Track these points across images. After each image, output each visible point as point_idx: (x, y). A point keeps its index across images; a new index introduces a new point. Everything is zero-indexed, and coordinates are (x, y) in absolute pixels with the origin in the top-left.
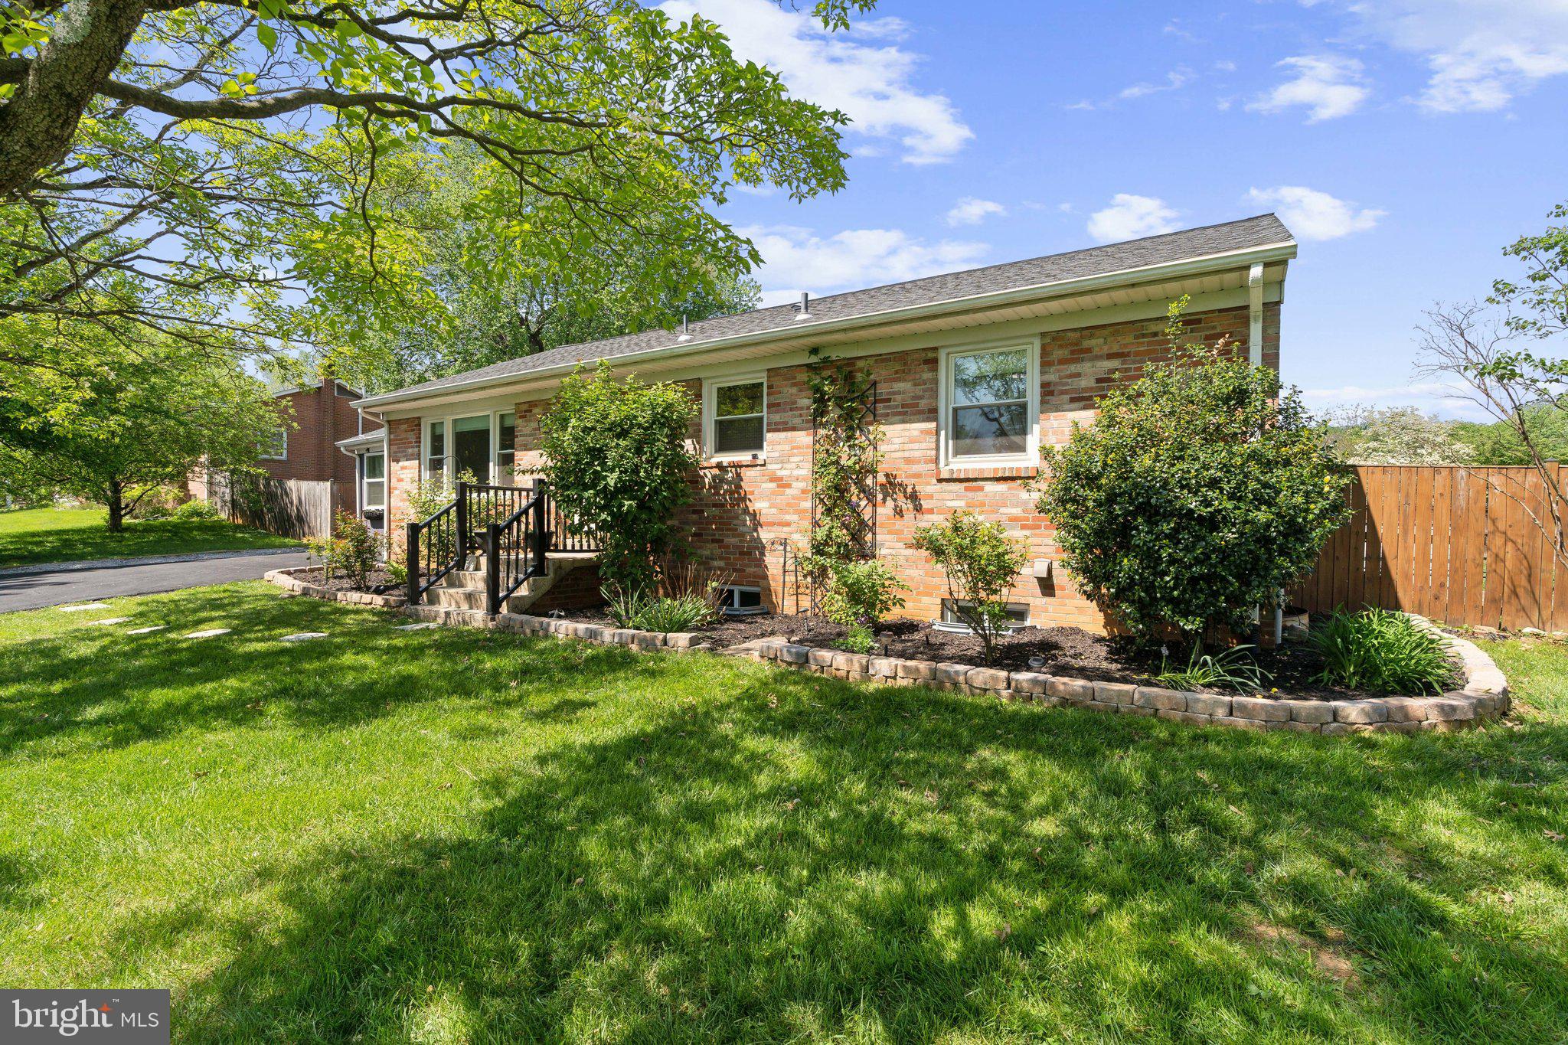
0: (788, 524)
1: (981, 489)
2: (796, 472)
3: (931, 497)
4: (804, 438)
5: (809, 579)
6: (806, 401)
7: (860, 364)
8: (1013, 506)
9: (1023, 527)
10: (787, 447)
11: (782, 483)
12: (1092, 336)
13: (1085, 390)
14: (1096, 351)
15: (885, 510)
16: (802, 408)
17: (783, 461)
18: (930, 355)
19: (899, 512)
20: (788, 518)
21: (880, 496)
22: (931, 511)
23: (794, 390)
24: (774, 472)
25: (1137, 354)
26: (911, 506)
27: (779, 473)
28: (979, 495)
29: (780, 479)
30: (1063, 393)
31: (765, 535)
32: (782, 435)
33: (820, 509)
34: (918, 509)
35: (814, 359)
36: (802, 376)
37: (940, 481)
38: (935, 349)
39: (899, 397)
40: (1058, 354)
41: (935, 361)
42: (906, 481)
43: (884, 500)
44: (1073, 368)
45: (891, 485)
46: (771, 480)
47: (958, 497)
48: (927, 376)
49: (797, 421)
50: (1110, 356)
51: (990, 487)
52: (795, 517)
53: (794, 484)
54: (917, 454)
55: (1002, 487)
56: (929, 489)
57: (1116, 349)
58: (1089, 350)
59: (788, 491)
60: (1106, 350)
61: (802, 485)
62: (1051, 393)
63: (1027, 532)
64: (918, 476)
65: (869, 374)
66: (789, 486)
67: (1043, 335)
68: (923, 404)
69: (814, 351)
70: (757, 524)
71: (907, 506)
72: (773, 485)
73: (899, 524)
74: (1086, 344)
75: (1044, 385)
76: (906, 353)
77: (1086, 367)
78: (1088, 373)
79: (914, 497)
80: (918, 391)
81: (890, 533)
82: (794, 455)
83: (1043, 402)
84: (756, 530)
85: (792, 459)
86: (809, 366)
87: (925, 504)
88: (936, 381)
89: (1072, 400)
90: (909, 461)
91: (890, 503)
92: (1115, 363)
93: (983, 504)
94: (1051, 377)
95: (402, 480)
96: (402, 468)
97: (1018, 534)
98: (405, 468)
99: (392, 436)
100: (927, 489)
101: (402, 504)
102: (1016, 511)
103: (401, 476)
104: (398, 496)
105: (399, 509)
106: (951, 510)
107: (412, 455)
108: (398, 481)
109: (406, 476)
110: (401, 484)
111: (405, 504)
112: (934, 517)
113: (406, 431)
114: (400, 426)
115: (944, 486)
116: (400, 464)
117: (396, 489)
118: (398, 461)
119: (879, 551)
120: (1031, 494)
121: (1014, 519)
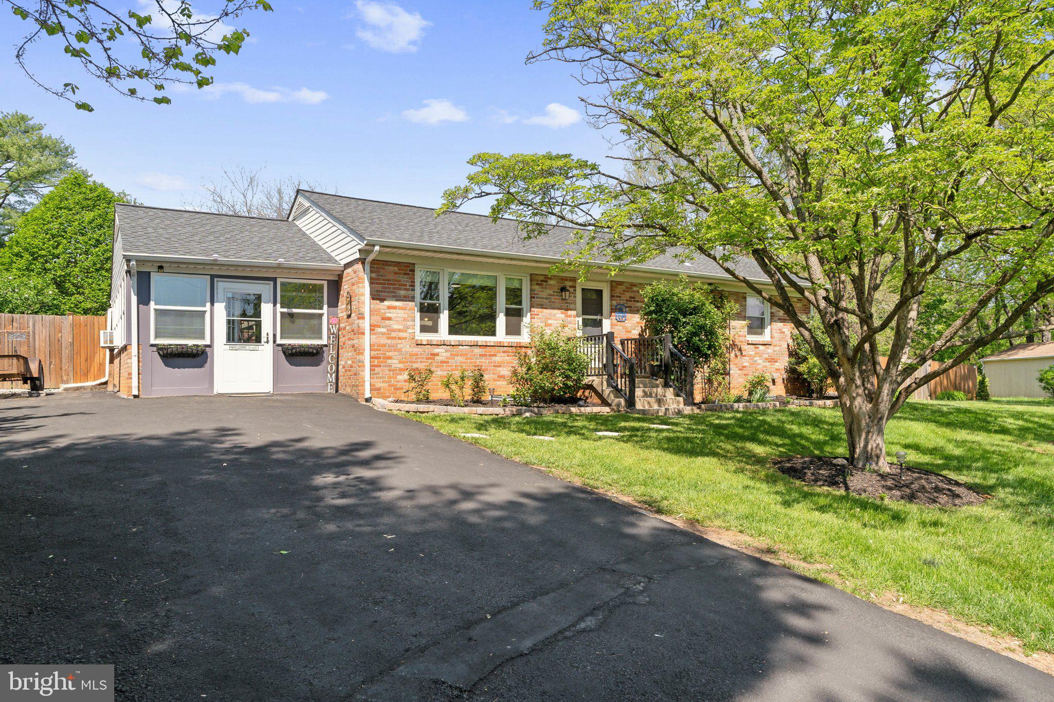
1: (758, 348)
3: (745, 350)
8: (766, 354)
9: (768, 362)
13: (781, 316)
15: (732, 355)
18: (744, 295)
19: (736, 356)
21: (731, 349)
22: (745, 356)
28: (757, 350)
30: (776, 316)
34: (742, 354)
37: (748, 344)
41: (745, 298)
42: (738, 344)
43: (732, 351)
44: (778, 309)
45: (734, 345)
47: (753, 351)
48: (743, 303)
51: (760, 347)
54: (741, 333)
55: (763, 347)
62: (773, 316)
64: (742, 342)
68: (743, 314)
69: (709, 284)
71: (738, 353)
73: (736, 360)
75: (771, 313)
76: (738, 293)
77: (781, 309)
79: (740, 350)
80: (742, 309)
81: (734, 364)
83: (771, 319)
87: (744, 353)
88: (745, 306)
89: (778, 319)
90: (739, 336)
93: (759, 353)
94: (773, 311)
95: (389, 319)
96: (389, 308)
97: (768, 364)
98: (395, 308)
99: (374, 275)
100: (745, 347)
101: (389, 341)
102: (766, 356)
103: (388, 315)
104: (383, 334)
105: (384, 345)
106: (751, 355)
107: (405, 297)
108: (383, 319)
109: (395, 315)
110: (387, 322)
111: (394, 342)
112: (746, 358)
113: (395, 273)
114: (387, 268)
115: (749, 346)
116: (386, 303)
117: (379, 326)
118: (382, 300)
119: (731, 372)
120: (770, 350)
121: (766, 359)
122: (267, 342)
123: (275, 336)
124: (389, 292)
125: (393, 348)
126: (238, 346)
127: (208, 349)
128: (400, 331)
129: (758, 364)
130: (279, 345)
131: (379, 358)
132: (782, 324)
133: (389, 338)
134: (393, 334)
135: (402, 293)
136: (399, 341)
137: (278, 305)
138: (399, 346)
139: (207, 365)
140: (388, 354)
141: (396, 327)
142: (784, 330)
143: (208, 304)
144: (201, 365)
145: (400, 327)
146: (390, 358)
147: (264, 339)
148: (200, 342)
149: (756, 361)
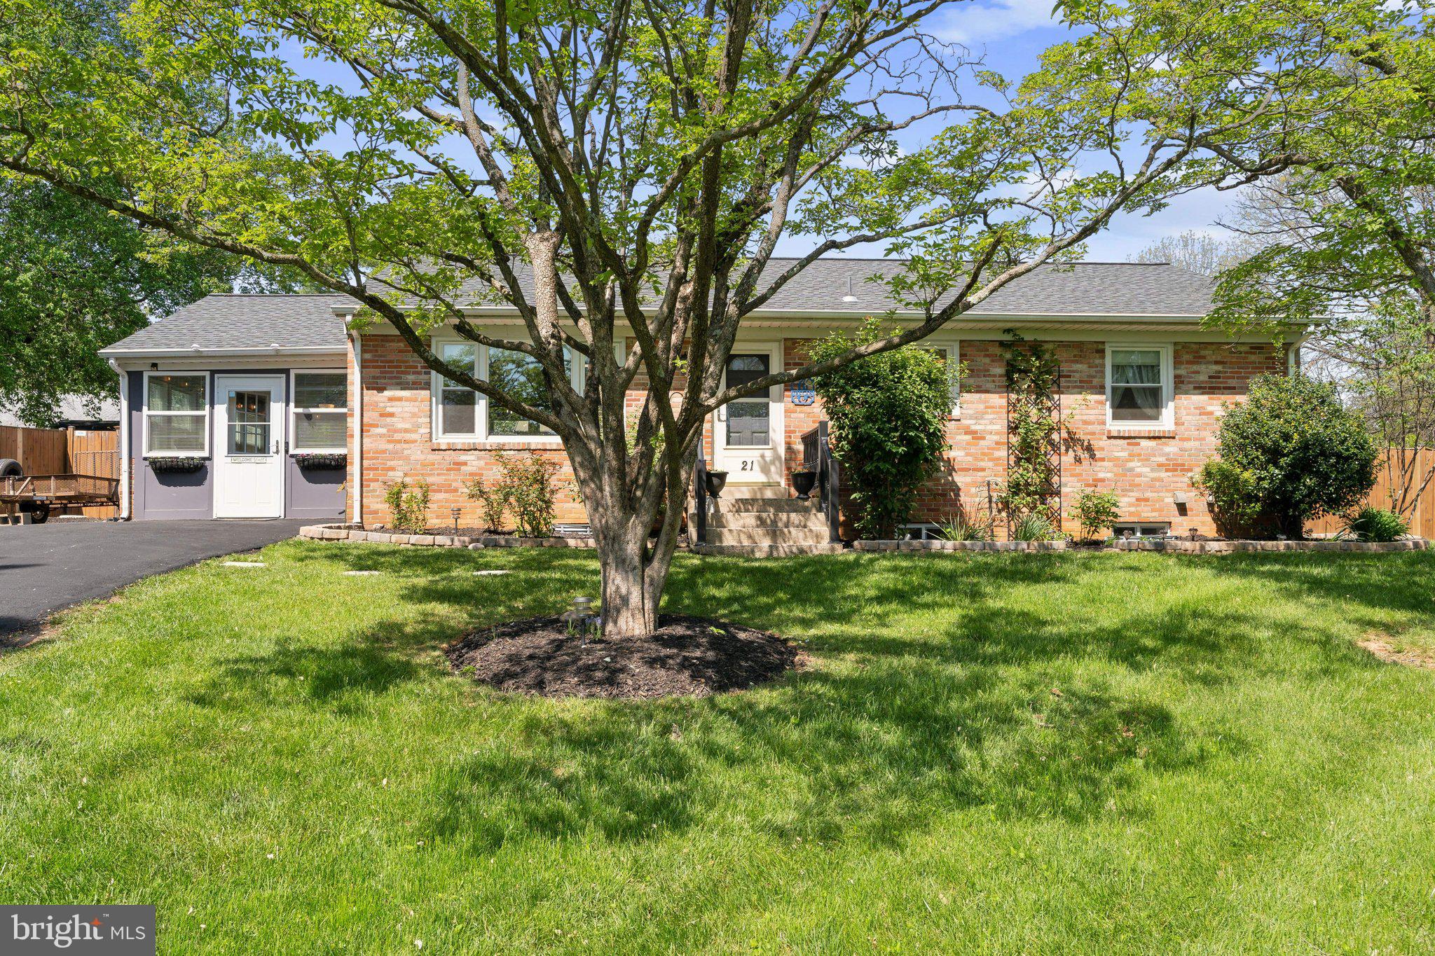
0: (983, 470)
1: (1138, 444)
2: (989, 427)
3: (1102, 449)
4: (998, 400)
5: (1004, 514)
6: (999, 370)
7: (1046, 346)
8: (1160, 455)
9: (1167, 470)
10: (982, 406)
11: (977, 436)
12: (1206, 348)
13: (1203, 382)
14: (1209, 358)
15: (1068, 459)
16: (995, 376)
17: (978, 417)
18: (1100, 347)
19: (1078, 460)
20: (982, 464)
21: (1063, 448)
22: (1103, 460)
23: (987, 360)
24: (968, 427)
25: (1231, 363)
26: (1087, 456)
27: (974, 428)
28: (1136, 449)
29: (975, 432)
30: (1190, 383)
31: (959, 479)
32: (978, 395)
33: (1012, 458)
34: (1093, 456)
35: (1008, 337)
36: (997, 351)
37: (1109, 438)
38: (1103, 343)
39: (1077, 375)
40: (1186, 357)
41: (1103, 351)
42: (1082, 437)
43: (1067, 450)
44: (1195, 368)
45: (1072, 440)
46: (966, 433)
47: (1123, 450)
48: (1098, 361)
49: (990, 386)
50: (1216, 363)
51: (1144, 443)
52: (990, 464)
53: (988, 437)
54: (1092, 418)
55: (1152, 443)
56: (1101, 444)
57: (1219, 359)
58: (1204, 357)
59: (982, 443)
60: (1214, 358)
61: (996, 438)
62: (1182, 382)
63: (1170, 474)
64: (1093, 434)
65: (1053, 355)
66: (983, 438)
67: (1175, 344)
68: (1096, 382)
69: (1008, 331)
70: (951, 469)
71: (1085, 456)
72: (968, 437)
73: (1078, 469)
74: (1203, 353)
75: (1176, 377)
76: (1082, 343)
77: (1203, 368)
78: (1205, 372)
79: (1089, 449)
80: (1092, 371)
81: (1072, 475)
82: (986, 413)
83: (1176, 388)
84: (951, 475)
85: (987, 416)
86: (1002, 344)
87: (1098, 454)
88: (1103, 366)
89: (1195, 388)
90: (1085, 423)
91: (1071, 451)
92: (1219, 368)
93: (1139, 455)
94: (1182, 372)
95: (392, 415)
96: (391, 399)
97: (1163, 475)
98: (400, 399)
99: (368, 356)
100: (1100, 443)
101: (390, 446)
102: (1162, 460)
103: (390, 410)
104: (381, 436)
105: (384, 452)
106: (1118, 459)
107: (414, 383)
108: (382, 415)
109: (400, 410)
110: (388, 419)
111: (398, 446)
112: (1105, 463)
113: (400, 351)
114: (387, 344)
115: (1113, 441)
116: (387, 393)
117: (376, 426)
118: (381, 390)
119: (1064, 490)
120: (1171, 448)
121: (1160, 465)
122: (277, 452)
123: (287, 444)
124: (391, 378)
125: (396, 455)
126: (241, 457)
127: (207, 463)
128: (406, 431)
129: (1139, 475)
130: (292, 456)
131: (377, 469)
132: (1205, 397)
133: (389, 442)
134: (397, 436)
135: (411, 377)
136: (406, 446)
137: (292, 405)
138: (406, 452)
139: (207, 482)
140: (390, 463)
141: (400, 426)
142: (1210, 408)
143: (207, 407)
144: (199, 482)
145: (408, 426)
146: (393, 469)
147: (273, 448)
148: (196, 454)
149: (1132, 470)
